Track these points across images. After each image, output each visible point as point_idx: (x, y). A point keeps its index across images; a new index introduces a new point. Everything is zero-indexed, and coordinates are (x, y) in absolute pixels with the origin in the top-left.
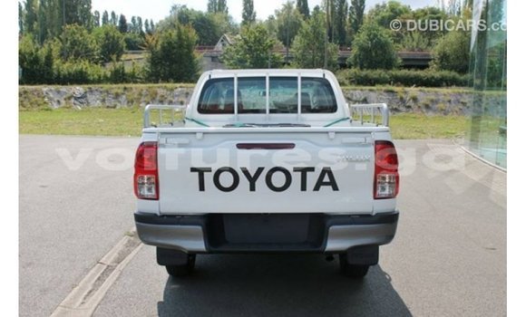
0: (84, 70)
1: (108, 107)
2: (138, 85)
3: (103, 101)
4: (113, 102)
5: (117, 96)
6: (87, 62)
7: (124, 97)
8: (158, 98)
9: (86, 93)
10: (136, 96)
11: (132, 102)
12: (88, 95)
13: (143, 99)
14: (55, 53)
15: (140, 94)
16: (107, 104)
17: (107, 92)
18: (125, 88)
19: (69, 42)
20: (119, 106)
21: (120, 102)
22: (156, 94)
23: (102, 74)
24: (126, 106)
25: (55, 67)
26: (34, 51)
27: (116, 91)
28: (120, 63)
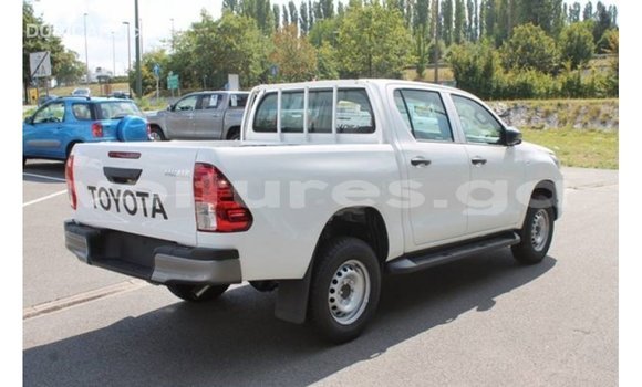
0: (528, 82)
1: (533, 128)
2: (577, 101)
3: (529, 120)
4: (541, 122)
5: (547, 114)
6: (533, 72)
7: (556, 115)
8: (601, 117)
9: (509, 110)
10: (570, 115)
11: (565, 122)
12: (512, 113)
13: (579, 119)
14: (497, 62)
15: (578, 113)
16: (533, 124)
17: (536, 109)
18: (559, 105)
19: (520, 47)
20: (547, 126)
21: (549, 122)
22: (598, 112)
23: (551, 86)
24: (556, 127)
25: (494, 78)
26: (471, 59)
27: (546, 108)
28: (575, 71)
